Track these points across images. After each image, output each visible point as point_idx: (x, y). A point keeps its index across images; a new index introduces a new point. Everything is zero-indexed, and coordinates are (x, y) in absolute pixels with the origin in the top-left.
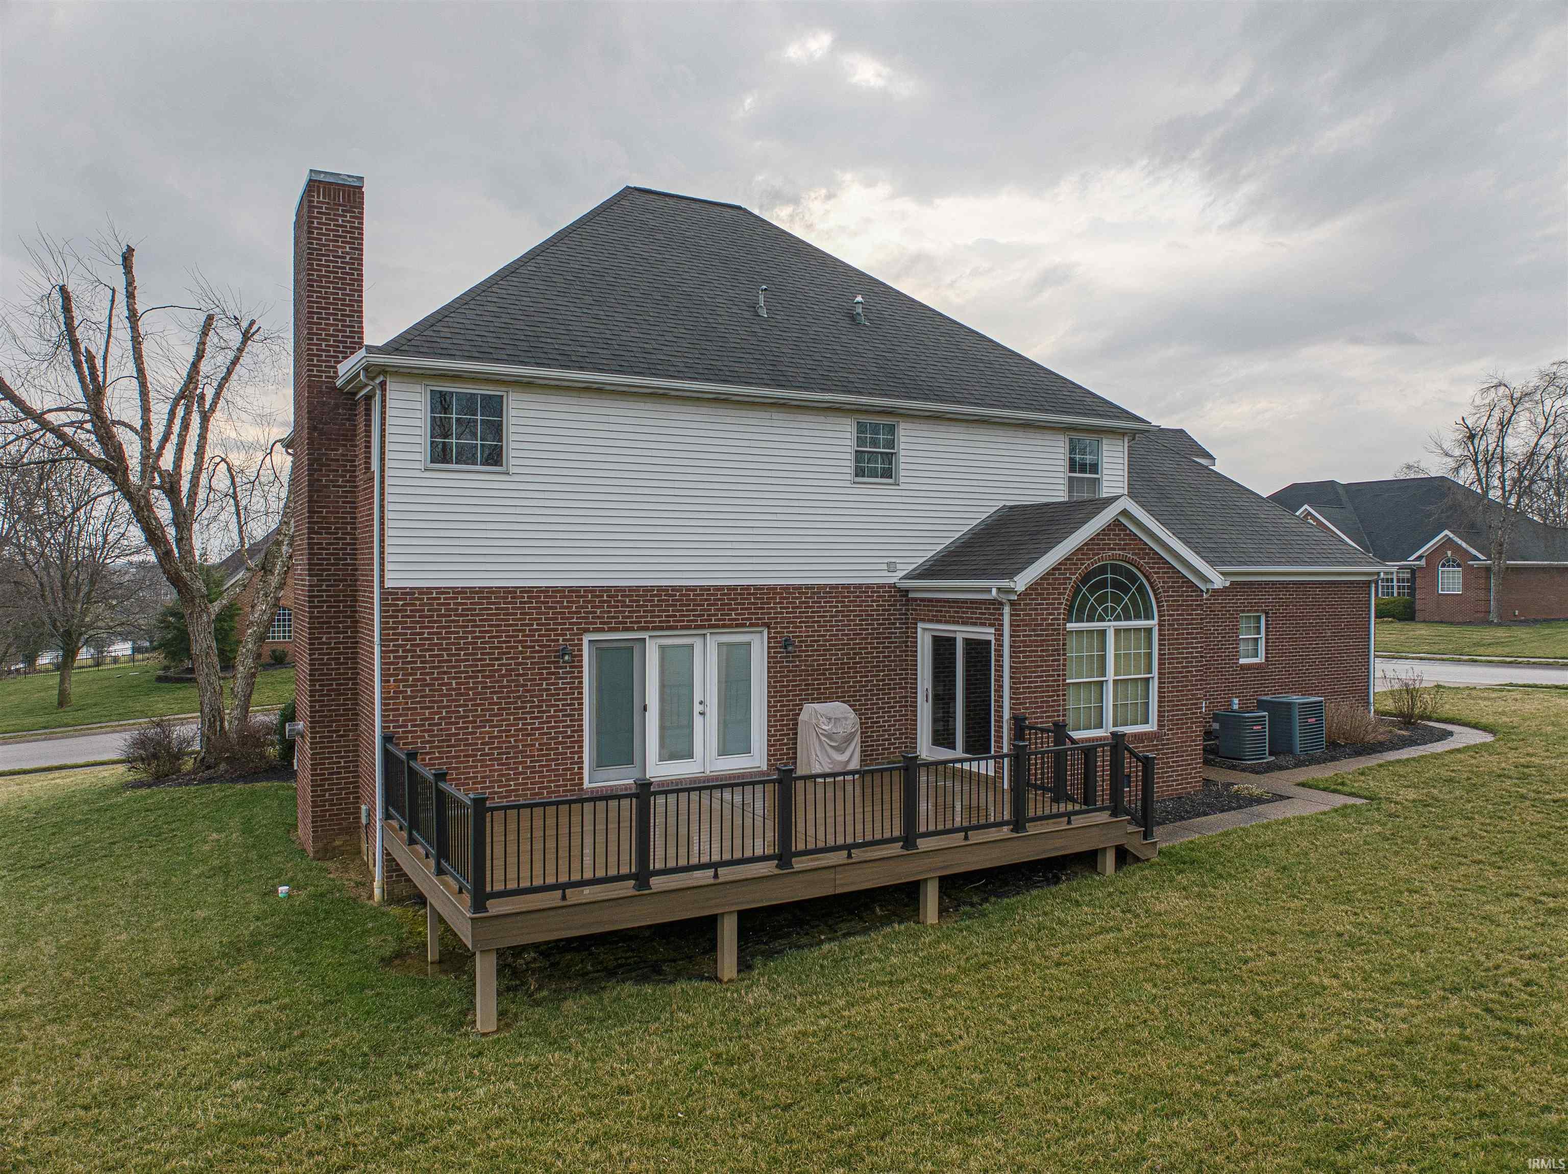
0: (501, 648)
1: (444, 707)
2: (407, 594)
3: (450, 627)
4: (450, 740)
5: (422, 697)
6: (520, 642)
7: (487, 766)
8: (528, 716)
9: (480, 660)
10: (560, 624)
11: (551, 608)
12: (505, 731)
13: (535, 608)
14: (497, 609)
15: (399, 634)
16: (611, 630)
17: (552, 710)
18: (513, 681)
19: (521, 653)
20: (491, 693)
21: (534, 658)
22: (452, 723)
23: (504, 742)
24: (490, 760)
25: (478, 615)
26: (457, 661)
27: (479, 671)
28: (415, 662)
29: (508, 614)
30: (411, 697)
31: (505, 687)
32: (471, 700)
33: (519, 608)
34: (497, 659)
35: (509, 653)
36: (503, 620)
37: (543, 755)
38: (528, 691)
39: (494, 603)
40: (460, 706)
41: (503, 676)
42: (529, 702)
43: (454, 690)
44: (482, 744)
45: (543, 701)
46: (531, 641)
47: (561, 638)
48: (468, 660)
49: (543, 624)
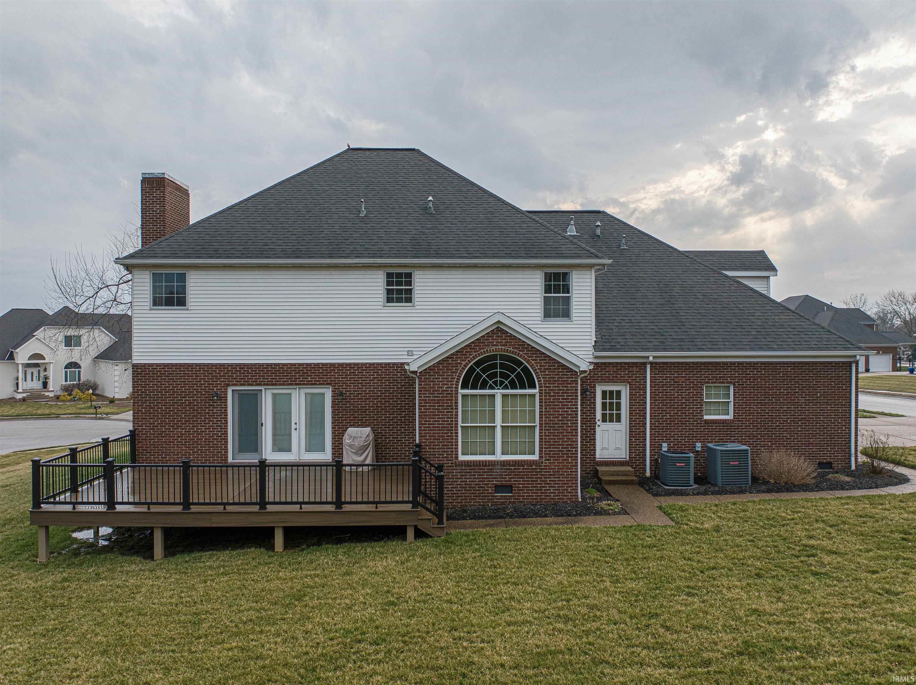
0: (186, 392)
1: (160, 418)
2: (142, 366)
3: (162, 382)
4: (162, 434)
5: (149, 413)
6: (195, 389)
7: (180, 447)
8: (199, 425)
9: (176, 397)
10: (215, 381)
11: (210, 374)
12: (188, 431)
13: (202, 374)
14: (184, 374)
15: (139, 384)
16: (241, 385)
17: (211, 423)
18: (191, 408)
19: (196, 395)
20: (181, 413)
21: (202, 397)
22: (163, 426)
23: (187, 437)
24: (181, 445)
25: (175, 376)
26: (165, 397)
27: (175, 403)
28: (146, 397)
29: (189, 376)
30: (144, 413)
31: (188, 411)
32: (171, 416)
33: (195, 373)
34: (184, 397)
35: (190, 395)
36: (187, 379)
37: (207, 444)
38: (199, 413)
39: (182, 371)
40: (167, 418)
41: (187, 405)
42: (199, 418)
43: (164, 411)
44: (177, 437)
45: (206, 418)
46: (201, 389)
47: (215, 388)
48: (170, 397)
49: (206, 381)
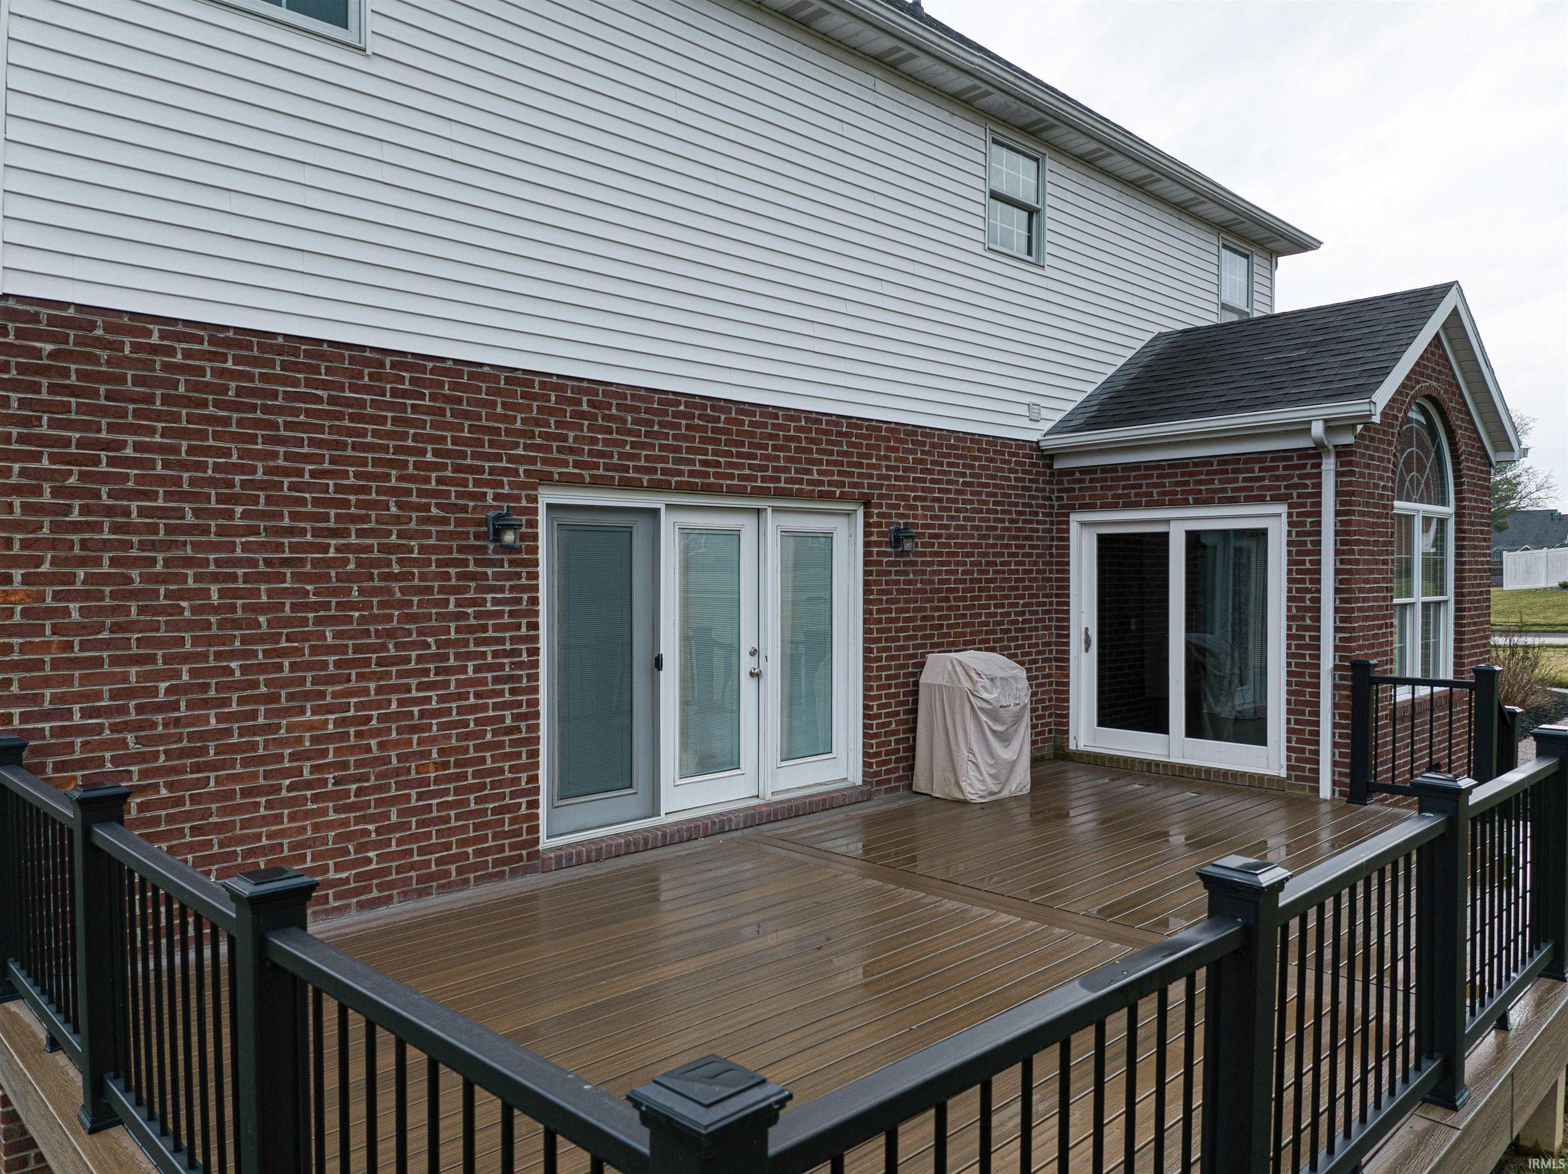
0: (346, 504)
1: (186, 658)
3: (202, 434)
4: (204, 751)
5: (116, 627)
6: (393, 491)
7: (309, 814)
8: (413, 682)
9: (290, 532)
10: (487, 457)
11: (467, 415)
12: (355, 721)
13: (429, 411)
14: (332, 400)
17: (470, 665)
18: (375, 591)
19: (397, 519)
20: (319, 621)
21: (428, 534)
22: (206, 703)
23: (352, 749)
24: (315, 798)
25: (281, 410)
26: (222, 531)
27: (286, 562)
28: (97, 527)
29: (361, 418)
30: (80, 628)
31: (354, 606)
32: (261, 639)
33: (390, 406)
34: (334, 533)
35: (366, 519)
36: (350, 432)
37: (449, 779)
38: (412, 618)
39: (324, 385)
40: (233, 655)
41: (350, 578)
42: (414, 645)
43: (216, 610)
44: (293, 757)
45: (448, 643)
46: (421, 493)
47: (490, 492)
48: (255, 531)
49: (448, 454)
